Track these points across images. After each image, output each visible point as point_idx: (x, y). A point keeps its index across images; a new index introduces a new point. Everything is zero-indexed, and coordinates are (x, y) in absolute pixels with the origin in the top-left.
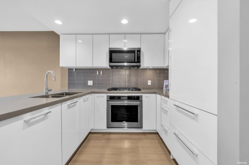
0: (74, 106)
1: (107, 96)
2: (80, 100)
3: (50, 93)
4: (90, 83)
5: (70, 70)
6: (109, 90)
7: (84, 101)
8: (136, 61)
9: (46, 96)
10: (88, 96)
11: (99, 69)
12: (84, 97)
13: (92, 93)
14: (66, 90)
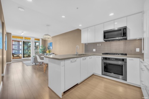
0: (85, 60)
1: (102, 57)
2: (88, 58)
3: (78, 54)
4: (94, 50)
5: (85, 44)
6: (103, 54)
7: (90, 58)
8: (122, 36)
9: (76, 55)
10: (92, 56)
11: (99, 43)
12: (90, 57)
13: (94, 55)
14: (84, 53)
